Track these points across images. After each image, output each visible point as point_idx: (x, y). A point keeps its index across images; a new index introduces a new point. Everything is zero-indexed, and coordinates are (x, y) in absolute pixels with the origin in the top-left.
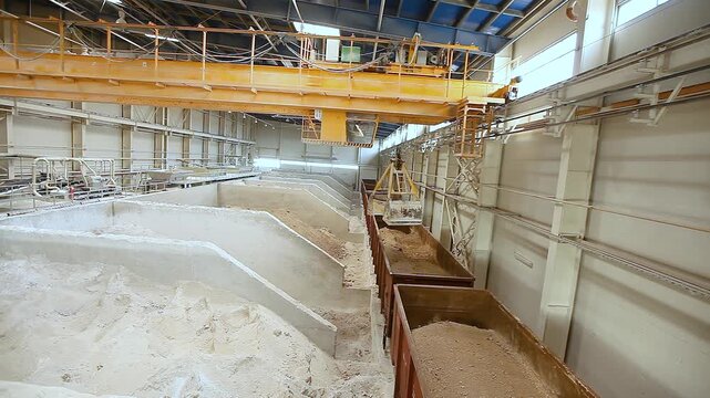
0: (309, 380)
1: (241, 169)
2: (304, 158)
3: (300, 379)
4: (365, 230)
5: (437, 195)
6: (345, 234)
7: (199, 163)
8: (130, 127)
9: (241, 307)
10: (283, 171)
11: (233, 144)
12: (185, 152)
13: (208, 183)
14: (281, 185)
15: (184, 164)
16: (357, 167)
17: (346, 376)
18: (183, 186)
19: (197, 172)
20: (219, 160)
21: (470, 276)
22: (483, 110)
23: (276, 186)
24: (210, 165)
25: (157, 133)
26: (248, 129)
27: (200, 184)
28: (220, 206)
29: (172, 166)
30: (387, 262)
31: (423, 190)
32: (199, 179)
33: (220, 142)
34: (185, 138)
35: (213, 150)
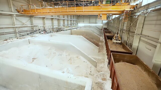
0: (91, 72)
1: (76, 26)
2: (90, 23)
3: (89, 71)
4: (104, 40)
5: (123, 31)
6: (99, 41)
7: (67, 25)
8: (53, 18)
9: (76, 56)
10: (85, 27)
11: (74, 21)
12: (64, 23)
13: (69, 30)
14: (85, 30)
15: (64, 26)
16: (102, 25)
17: (99, 72)
18: (64, 30)
19: (66, 27)
20: (71, 24)
21: (131, 52)
22: (129, 12)
23: (83, 30)
24: (69, 26)
25: (58, 19)
26: (77, 17)
27: (67, 30)
28: (71, 35)
29: (61, 26)
30: (109, 47)
31: (120, 30)
32: (67, 29)
33: (71, 20)
34: (64, 20)
35: (69, 22)
